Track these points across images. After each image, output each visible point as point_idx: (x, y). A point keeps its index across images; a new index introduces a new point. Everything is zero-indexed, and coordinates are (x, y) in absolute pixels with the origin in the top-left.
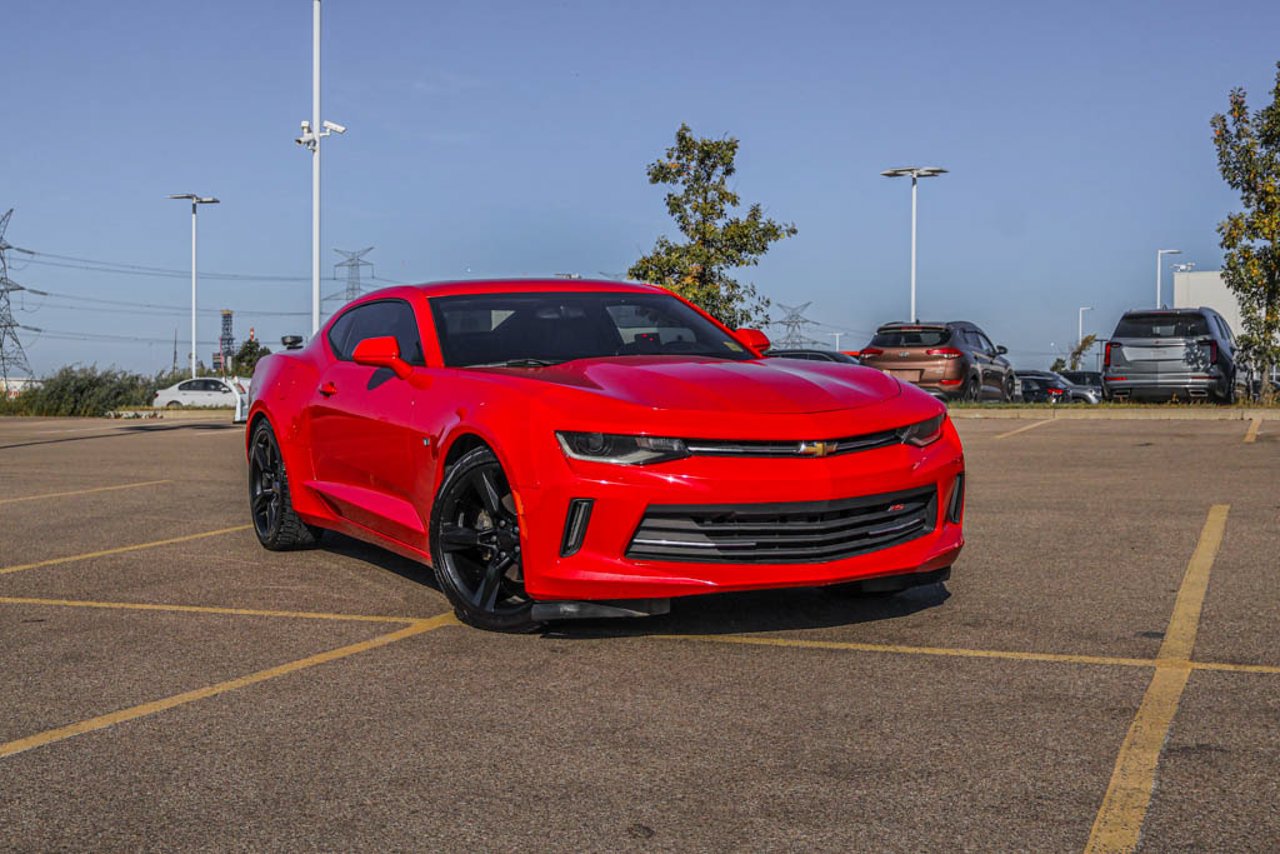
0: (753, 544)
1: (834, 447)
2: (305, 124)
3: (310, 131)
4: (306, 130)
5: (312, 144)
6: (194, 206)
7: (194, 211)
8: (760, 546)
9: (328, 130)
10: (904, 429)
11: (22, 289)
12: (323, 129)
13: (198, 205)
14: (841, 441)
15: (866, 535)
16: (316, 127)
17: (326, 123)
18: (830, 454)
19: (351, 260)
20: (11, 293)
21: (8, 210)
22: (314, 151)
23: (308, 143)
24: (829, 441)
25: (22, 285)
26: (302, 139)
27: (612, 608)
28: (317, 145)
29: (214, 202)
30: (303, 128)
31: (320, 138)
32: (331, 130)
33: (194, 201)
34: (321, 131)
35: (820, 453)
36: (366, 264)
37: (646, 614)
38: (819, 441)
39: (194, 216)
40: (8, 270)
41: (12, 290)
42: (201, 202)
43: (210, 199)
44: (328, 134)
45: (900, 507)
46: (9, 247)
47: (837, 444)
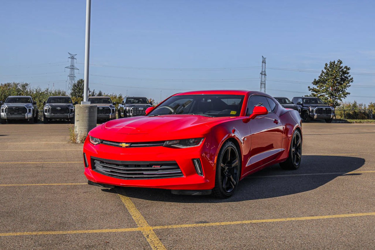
0: (110, 171)
8: (111, 172)
15: (143, 174)
18: (127, 147)
24: (127, 143)
35: (124, 146)
45: (158, 167)
47: (130, 144)
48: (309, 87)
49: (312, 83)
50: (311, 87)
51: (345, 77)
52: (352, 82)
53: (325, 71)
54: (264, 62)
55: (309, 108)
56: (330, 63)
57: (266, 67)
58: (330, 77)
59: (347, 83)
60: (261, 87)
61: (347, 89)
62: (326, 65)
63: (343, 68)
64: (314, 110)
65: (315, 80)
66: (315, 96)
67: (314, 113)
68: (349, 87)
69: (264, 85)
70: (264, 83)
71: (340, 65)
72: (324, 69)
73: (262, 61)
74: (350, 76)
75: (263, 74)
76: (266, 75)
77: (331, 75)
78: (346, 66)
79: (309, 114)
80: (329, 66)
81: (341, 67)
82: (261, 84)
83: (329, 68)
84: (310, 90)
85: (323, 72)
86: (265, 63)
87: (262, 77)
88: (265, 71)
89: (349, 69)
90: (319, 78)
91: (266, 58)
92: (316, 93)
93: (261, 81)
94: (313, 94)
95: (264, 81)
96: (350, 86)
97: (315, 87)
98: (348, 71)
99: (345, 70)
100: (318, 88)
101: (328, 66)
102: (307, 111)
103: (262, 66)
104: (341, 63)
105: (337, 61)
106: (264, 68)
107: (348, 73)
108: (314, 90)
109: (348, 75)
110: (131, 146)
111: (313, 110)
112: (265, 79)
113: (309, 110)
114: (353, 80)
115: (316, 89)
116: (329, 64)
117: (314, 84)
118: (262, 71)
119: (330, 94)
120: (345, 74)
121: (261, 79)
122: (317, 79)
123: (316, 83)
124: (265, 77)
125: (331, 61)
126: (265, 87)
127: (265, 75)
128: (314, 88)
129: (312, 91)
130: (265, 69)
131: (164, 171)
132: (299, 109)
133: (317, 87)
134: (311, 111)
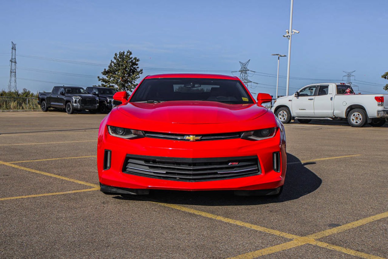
0: (165, 172)
1: (199, 138)
2: (287, 31)
3: (288, 33)
4: (287, 33)
5: (289, 36)
6: (279, 57)
7: (279, 59)
8: (167, 173)
9: (294, 32)
10: (242, 132)
11: (251, 82)
12: (292, 32)
13: (280, 57)
14: (203, 135)
15: (216, 173)
16: (290, 32)
17: (293, 30)
18: (196, 140)
19: (348, 75)
20: (248, 83)
21: (249, 60)
22: (289, 39)
23: (287, 37)
24: (197, 135)
25: (251, 81)
26: (285, 36)
27: (122, 190)
28: (290, 37)
29: (285, 56)
30: (287, 32)
31: (291, 35)
32: (295, 32)
33: (279, 56)
34: (292, 33)
35: (192, 140)
36: (353, 76)
37: (135, 194)
38: (191, 135)
39: (279, 60)
40: (248, 77)
41: (249, 82)
42: (281, 56)
43: (284, 55)
44: (294, 34)
45: (236, 164)
46: (249, 70)
47: (201, 137)
48: (99, 77)
49: (102, 73)
50: (101, 78)
51: (134, 68)
52: (141, 73)
53: (115, 61)
54: (14, 48)
55: (107, 99)
56: (120, 53)
57: (16, 54)
58: (121, 67)
59: (136, 74)
60: (11, 76)
61: (136, 81)
62: (116, 55)
63: (133, 59)
64: (112, 101)
65: (105, 69)
66: (105, 86)
67: (112, 104)
68: (139, 79)
69: (14, 74)
70: (14, 71)
71: (130, 55)
72: (114, 59)
73: (12, 47)
74: (138, 68)
75: (13, 61)
76: (17, 63)
77: (122, 65)
78: (136, 57)
79: (106, 105)
80: (119, 56)
81: (131, 58)
82: (11, 72)
83: (118, 58)
84: (99, 80)
85: (112, 62)
86: (15, 50)
87: (12, 65)
88: (15, 58)
89: (138, 60)
90: (109, 68)
91: (16, 44)
92: (106, 83)
93: (11, 69)
94: (102, 85)
95: (14, 70)
96: (139, 77)
97: (105, 77)
98: (137, 63)
99: (134, 61)
100: (107, 79)
101: (117, 57)
102: (105, 102)
103: (12, 53)
104: (131, 53)
105: (127, 52)
106: (14, 54)
107: (137, 65)
108: (104, 80)
109: (136, 67)
110: (202, 138)
111: (110, 101)
112: (15, 68)
113: (107, 101)
114: (143, 71)
115: (105, 79)
116: (118, 54)
117: (103, 74)
118: (12, 58)
119: (121, 84)
120: (134, 65)
121: (11, 67)
122: (107, 69)
123: (105, 73)
124: (15, 65)
125: (120, 52)
126: (15, 76)
127: (15, 62)
128: (103, 78)
129: (102, 82)
130: (15, 57)
131: (241, 168)
132: (97, 99)
133: (106, 77)
134: (109, 102)
